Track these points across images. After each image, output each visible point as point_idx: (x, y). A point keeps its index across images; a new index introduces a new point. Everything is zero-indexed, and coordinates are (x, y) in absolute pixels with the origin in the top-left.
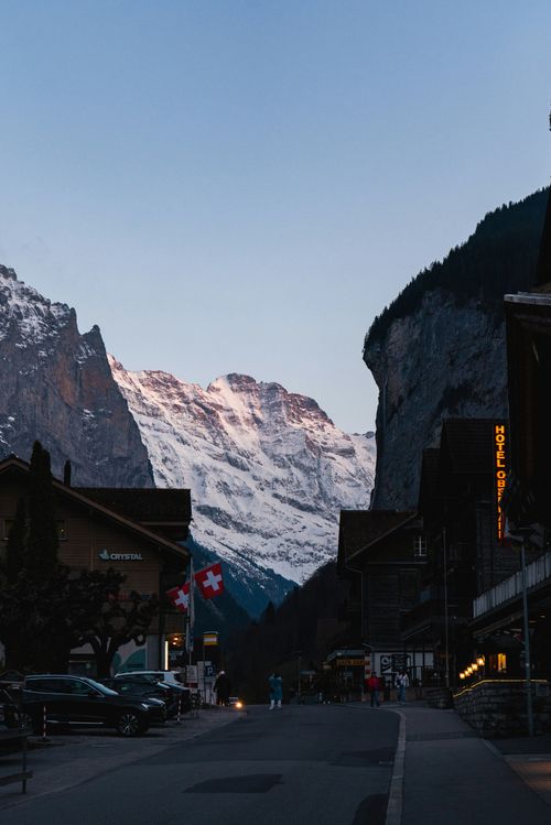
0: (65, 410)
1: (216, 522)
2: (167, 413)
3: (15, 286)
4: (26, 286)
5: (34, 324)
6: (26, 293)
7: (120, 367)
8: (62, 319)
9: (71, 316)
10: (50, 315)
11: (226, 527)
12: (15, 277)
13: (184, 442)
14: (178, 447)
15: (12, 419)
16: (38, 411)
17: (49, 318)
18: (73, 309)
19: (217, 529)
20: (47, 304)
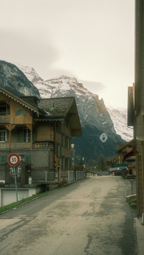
0: (97, 114)
1: (126, 135)
2: (117, 117)
3: (87, 91)
4: (89, 91)
5: (91, 98)
6: (89, 93)
7: (108, 109)
8: (96, 97)
9: (97, 96)
10: (94, 96)
11: (128, 136)
12: (87, 90)
13: (120, 121)
14: (119, 122)
15: (87, 116)
16: (92, 114)
17: (93, 97)
18: (98, 95)
19: (126, 137)
20: (93, 94)
